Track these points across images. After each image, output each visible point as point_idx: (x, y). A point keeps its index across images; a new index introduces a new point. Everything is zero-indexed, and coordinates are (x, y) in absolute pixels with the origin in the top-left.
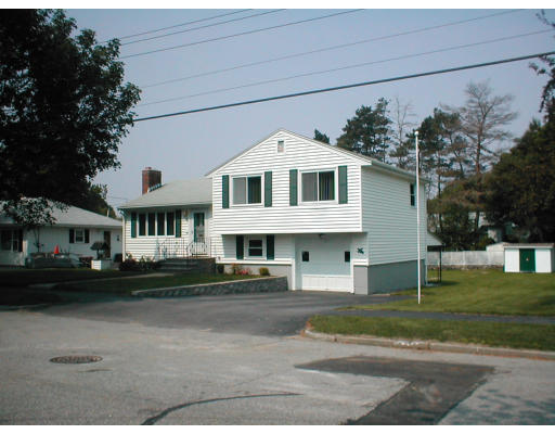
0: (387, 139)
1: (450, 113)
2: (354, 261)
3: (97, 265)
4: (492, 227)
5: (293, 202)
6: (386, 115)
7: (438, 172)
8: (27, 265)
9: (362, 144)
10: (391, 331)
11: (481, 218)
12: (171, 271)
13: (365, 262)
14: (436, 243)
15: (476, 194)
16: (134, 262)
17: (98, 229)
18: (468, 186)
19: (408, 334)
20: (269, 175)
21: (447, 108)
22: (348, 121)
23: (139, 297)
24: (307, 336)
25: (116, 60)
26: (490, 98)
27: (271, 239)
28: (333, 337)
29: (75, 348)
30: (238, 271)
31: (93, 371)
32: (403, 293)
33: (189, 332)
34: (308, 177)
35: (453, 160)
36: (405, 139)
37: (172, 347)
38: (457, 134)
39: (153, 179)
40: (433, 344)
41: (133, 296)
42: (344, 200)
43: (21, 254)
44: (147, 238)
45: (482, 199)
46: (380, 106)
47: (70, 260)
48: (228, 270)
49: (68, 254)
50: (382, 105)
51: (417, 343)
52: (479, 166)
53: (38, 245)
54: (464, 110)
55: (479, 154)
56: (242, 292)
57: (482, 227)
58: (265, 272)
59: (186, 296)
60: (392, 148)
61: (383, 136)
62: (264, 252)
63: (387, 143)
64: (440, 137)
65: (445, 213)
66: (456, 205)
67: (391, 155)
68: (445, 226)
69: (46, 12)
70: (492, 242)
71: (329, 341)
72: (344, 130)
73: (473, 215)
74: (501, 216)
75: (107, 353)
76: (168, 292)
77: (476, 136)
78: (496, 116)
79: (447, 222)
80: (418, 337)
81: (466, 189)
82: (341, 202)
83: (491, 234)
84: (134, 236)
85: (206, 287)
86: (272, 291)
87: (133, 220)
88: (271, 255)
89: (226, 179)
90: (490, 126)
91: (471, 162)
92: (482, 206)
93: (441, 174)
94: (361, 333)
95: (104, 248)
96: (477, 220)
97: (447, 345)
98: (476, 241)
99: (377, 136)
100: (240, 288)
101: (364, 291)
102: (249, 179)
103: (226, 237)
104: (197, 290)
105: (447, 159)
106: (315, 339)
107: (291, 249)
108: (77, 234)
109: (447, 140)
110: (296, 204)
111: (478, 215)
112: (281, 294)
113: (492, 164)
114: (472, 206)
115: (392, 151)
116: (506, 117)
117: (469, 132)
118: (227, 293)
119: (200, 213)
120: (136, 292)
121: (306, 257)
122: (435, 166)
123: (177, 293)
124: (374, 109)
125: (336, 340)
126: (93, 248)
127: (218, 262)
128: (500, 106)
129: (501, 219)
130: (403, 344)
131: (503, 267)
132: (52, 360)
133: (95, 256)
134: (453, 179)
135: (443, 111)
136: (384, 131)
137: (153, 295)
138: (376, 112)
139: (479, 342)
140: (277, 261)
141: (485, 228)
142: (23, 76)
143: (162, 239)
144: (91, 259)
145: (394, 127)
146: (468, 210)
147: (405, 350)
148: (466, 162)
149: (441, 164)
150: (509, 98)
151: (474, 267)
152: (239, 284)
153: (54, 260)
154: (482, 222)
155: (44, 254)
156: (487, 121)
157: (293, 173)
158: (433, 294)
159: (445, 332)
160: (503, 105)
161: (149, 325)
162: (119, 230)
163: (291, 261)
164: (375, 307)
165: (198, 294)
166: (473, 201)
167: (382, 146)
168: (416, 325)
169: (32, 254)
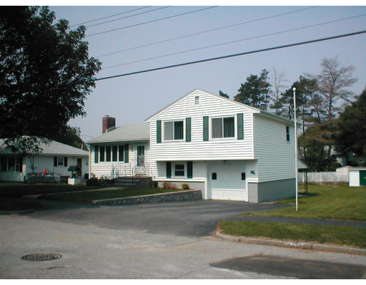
0: (268, 97)
1: (311, 79)
2: (248, 179)
3: (71, 182)
4: (339, 156)
5: (206, 138)
6: (267, 81)
7: (303, 118)
8: (25, 182)
9: (251, 100)
10: (281, 234)
11: (332, 150)
12: (121, 186)
13: (256, 180)
14: (304, 166)
15: (329, 133)
16: (96, 179)
17: (73, 157)
18: (323, 128)
19: (295, 236)
20: (189, 120)
21: (309, 75)
22: (242, 85)
23: (98, 205)
24: (218, 237)
25: (83, 40)
26: (338, 69)
27: (190, 164)
28: (237, 238)
29: (43, 246)
30: (167, 186)
31: (52, 268)
32: (283, 202)
33: (131, 232)
34: (215, 121)
35: (313, 111)
36: (281, 97)
37: (116, 246)
38: (316, 93)
39: (110, 123)
40: (315, 245)
41: (94, 204)
42: (241, 137)
43: (21, 174)
44: (105, 163)
45: (333, 137)
46: (263, 74)
47: (54, 178)
48: (160, 185)
49: (52, 174)
50: (264, 74)
51: (302, 244)
52: (331, 115)
53: (33, 168)
54: (320, 77)
55: (330, 106)
56: (170, 201)
57: (333, 155)
58: (186, 187)
59: (131, 204)
60: (272, 102)
61: (265, 95)
62: (186, 173)
63: (268, 100)
64: (304, 95)
65: (307, 146)
66: (315, 140)
67: (271, 108)
68: (308, 155)
69: (35, 8)
70: (340, 166)
71: (234, 241)
72: (239, 91)
73: (327, 148)
74: (345, 148)
75: (66, 251)
76: (118, 201)
77: (328, 95)
78: (342, 81)
79: (309, 152)
80: (303, 239)
81: (322, 130)
82: (238, 139)
83: (339, 160)
84: (96, 162)
85: (145, 198)
86: (191, 200)
87: (96, 151)
88: (190, 175)
89: (159, 122)
90: (338, 87)
91: (325, 112)
92: (333, 142)
93: (305, 120)
94: (259, 235)
95: (77, 170)
96: (329, 151)
97: (326, 246)
98: (329, 165)
99: (261, 95)
100: (169, 198)
101: (255, 200)
102: (175, 123)
103: (159, 163)
104: (138, 200)
105: (309, 110)
106: (223, 239)
107: (204, 171)
108: (59, 160)
109: (309, 97)
110: (207, 140)
111: (330, 148)
112: (198, 202)
113: (339, 113)
114: (326, 141)
115: (271, 105)
116: (349, 81)
117: (323, 92)
118: (160, 202)
119: (141, 146)
120: (95, 202)
121: (214, 177)
122: (300, 115)
123: (124, 202)
124: (259, 76)
125: (240, 241)
126: (69, 170)
127: (154, 180)
128: (345, 74)
129: (345, 150)
130: (291, 244)
131: (348, 183)
132: (23, 258)
133: (71, 176)
134: (312, 123)
135: (306, 77)
136: (266, 91)
137: (108, 204)
138: (260, 79)
139: (351, 244)
140: (194, 179)
141: (334, 157)
142: (21, 53)
143: (115, 164)
144: (68, 177)
145: (273, 88)
146: (323, 145)
147: (293, 249)
148: (322, 112)
149: (305, 113)
150: (351, 68)
151: (328, 183)
152: (168, 195)
153: (43, 178)
154: (333, 152)
155: (36, 174)
156: (336, 84)
157: (206, 119)
158: (305, 203)
159: (323, 235)
160: (347, 73)
161: (102, 227)
162: (87, 157)
163: (204, 179)
164: (265, 214)
165: (139, 203)
166: (327, 138)
167: (265, 102)
168: (300, 229)
169: (28, 174)
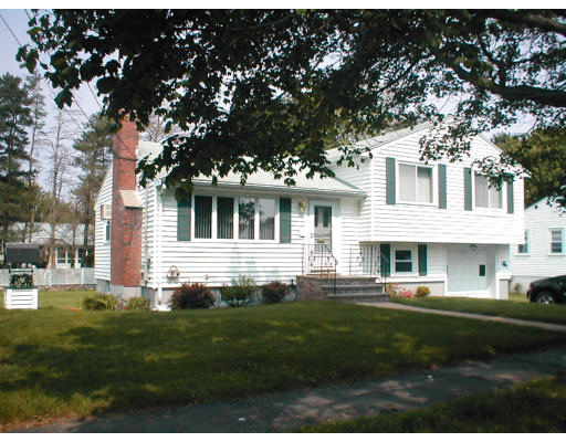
2: (500, 274)
5: (468, 207)
20: (442, 168)
27: (423, 248)
42: (511, 209)
62: (415, 267)
87: (184, 205)
88: (423, 270)
89: (390, 163)
107: (442, 261)
110: (471, 209)
119: (325, 207)
140: (430, 277)
157: (468, 173)
163: (444, 276)
